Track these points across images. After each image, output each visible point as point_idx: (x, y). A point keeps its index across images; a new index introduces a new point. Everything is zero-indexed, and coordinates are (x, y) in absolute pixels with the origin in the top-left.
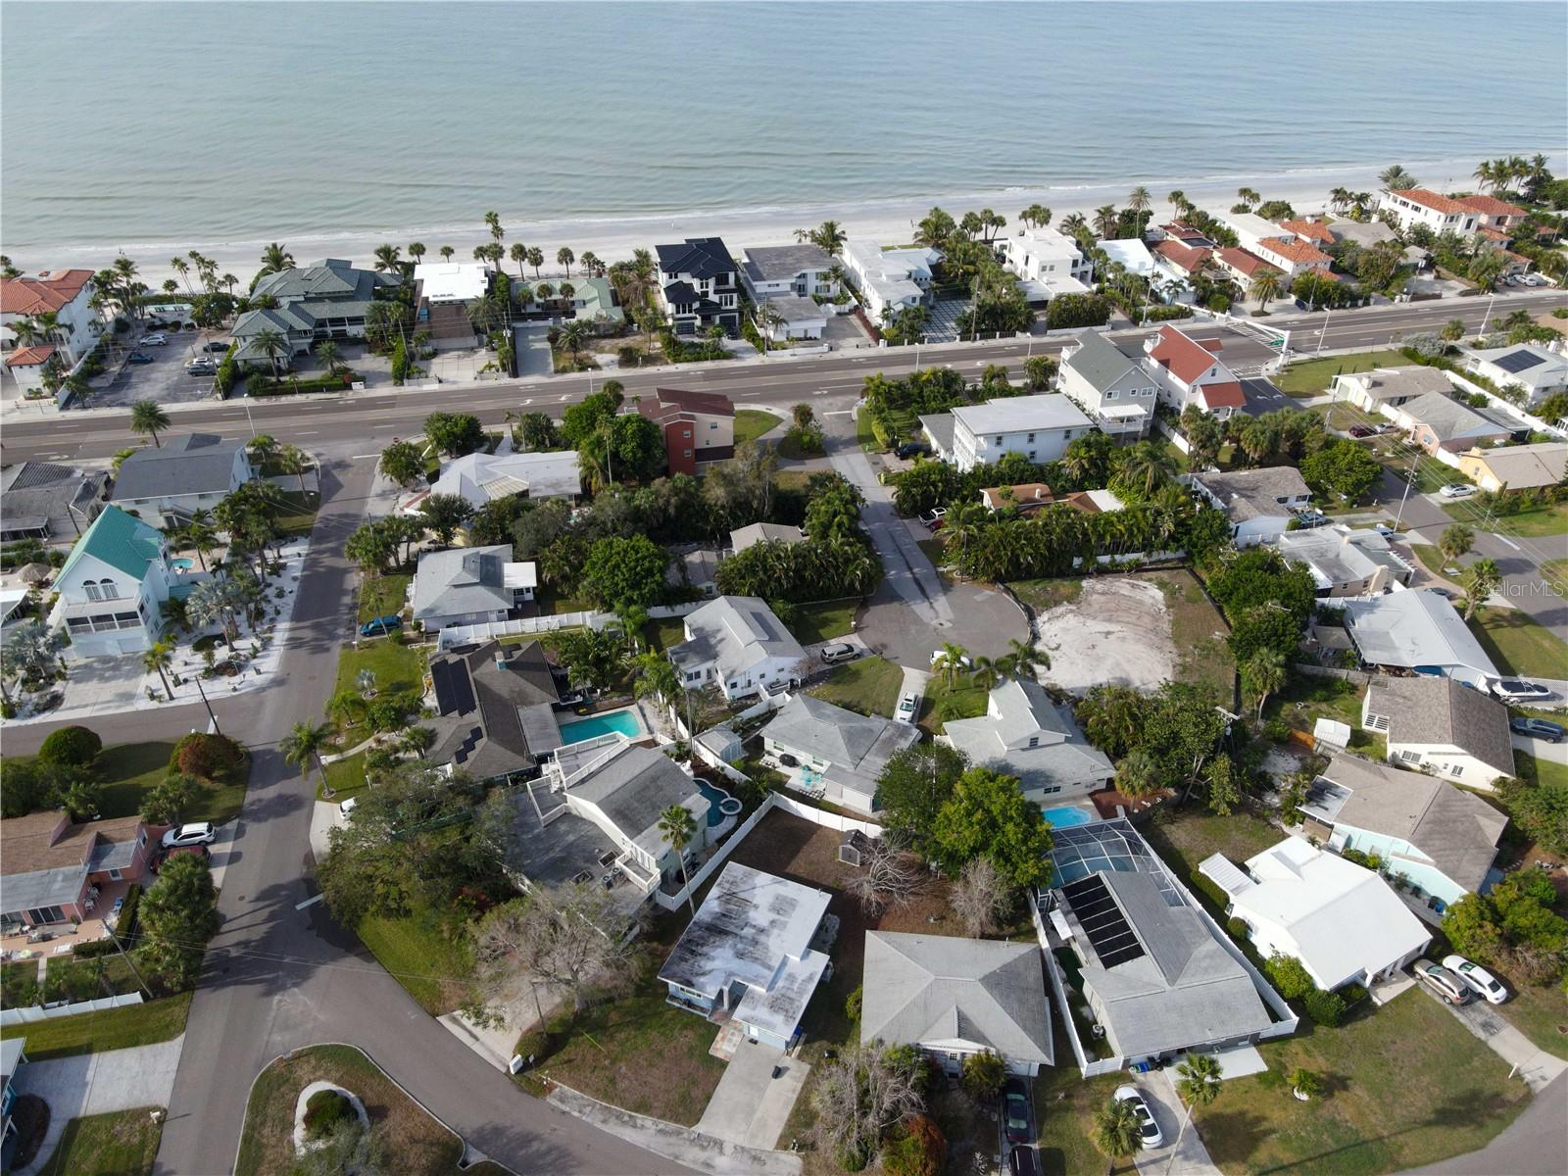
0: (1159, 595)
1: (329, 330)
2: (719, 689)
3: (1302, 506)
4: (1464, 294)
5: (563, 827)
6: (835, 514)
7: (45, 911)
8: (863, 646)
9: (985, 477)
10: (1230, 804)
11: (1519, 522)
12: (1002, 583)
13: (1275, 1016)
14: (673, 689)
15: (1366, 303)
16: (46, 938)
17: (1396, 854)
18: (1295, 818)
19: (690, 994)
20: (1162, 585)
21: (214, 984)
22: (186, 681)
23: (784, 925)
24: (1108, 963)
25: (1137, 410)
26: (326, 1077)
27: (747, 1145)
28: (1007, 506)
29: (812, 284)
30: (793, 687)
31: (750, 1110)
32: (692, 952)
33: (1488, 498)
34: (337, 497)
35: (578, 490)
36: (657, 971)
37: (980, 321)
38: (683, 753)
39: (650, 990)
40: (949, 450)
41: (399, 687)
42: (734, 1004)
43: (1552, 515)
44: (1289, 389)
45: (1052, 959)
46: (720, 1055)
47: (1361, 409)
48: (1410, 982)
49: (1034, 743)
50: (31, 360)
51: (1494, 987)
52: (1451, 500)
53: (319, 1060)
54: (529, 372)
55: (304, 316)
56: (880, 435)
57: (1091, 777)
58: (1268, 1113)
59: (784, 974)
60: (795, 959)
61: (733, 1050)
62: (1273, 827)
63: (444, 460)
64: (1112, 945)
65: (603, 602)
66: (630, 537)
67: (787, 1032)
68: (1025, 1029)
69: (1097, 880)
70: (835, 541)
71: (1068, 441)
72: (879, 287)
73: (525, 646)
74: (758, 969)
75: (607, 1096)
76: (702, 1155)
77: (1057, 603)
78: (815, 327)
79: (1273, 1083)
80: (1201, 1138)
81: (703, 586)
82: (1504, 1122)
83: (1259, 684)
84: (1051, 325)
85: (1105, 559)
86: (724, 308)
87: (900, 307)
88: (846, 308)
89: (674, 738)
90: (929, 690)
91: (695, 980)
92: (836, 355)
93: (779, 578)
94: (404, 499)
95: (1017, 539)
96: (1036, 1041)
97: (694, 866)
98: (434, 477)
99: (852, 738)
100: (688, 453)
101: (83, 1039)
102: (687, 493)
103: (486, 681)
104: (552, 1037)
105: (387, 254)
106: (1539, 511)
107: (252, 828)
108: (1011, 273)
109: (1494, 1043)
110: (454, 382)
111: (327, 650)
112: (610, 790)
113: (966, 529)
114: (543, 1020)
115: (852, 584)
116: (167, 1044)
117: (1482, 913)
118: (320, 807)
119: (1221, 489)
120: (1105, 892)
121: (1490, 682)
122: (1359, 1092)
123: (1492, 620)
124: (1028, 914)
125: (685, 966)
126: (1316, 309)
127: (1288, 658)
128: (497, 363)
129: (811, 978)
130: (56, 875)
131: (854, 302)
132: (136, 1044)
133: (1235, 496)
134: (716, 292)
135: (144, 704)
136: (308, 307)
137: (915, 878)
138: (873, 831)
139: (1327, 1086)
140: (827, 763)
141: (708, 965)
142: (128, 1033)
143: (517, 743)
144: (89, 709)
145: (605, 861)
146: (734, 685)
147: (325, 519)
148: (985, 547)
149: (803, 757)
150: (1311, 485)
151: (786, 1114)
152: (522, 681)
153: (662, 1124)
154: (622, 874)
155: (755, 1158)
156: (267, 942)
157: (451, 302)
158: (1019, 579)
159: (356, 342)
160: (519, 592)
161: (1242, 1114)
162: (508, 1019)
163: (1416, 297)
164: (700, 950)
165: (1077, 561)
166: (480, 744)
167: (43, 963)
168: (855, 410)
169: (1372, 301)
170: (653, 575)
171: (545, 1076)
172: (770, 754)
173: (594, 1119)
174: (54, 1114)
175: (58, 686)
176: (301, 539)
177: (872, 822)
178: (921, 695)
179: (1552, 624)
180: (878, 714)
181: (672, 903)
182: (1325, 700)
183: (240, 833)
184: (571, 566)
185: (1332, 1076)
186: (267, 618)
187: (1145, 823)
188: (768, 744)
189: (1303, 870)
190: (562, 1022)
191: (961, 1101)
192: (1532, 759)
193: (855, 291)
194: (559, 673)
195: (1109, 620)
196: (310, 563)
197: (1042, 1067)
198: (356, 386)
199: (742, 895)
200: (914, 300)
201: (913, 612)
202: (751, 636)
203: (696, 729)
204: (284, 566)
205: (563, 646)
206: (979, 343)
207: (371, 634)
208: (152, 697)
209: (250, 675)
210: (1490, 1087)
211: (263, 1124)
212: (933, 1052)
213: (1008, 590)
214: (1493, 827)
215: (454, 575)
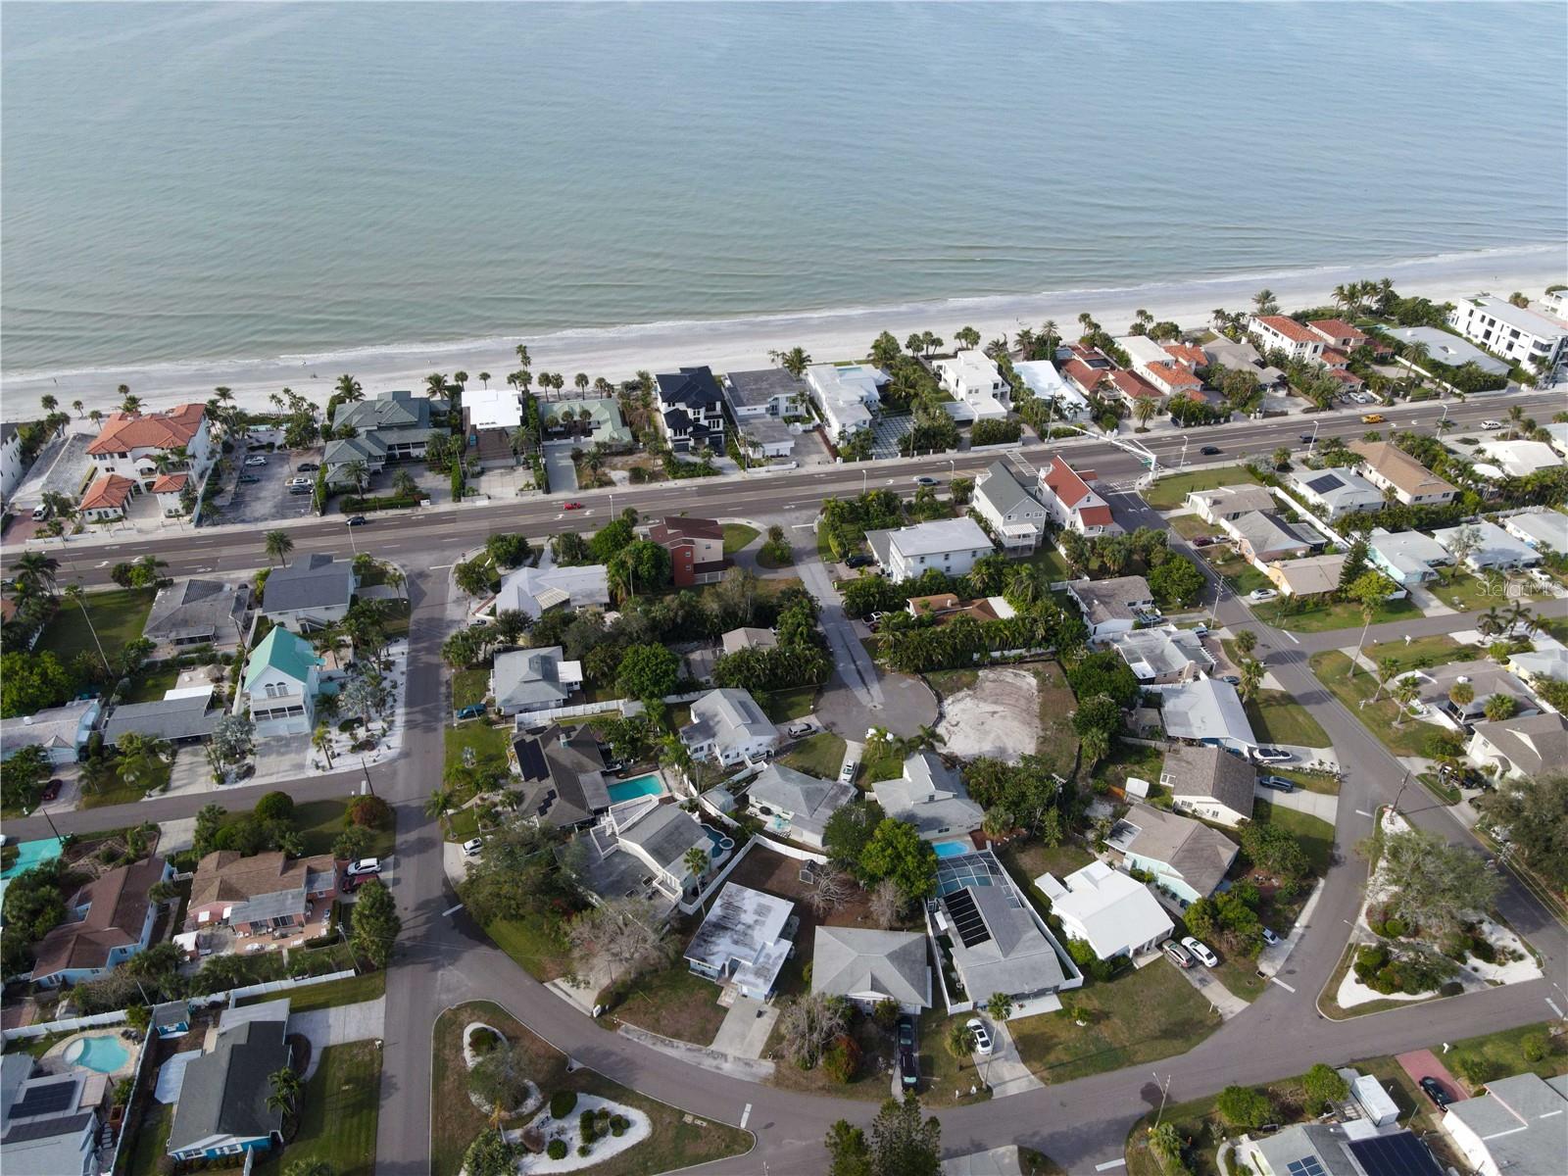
0: (1033, 681)
1: (397, 452)
2: (717, 759)
3: (1146, 608)
4: (1307, 411)
5: (617, 860)
6: (799, 625)
7: (282, 918)
8: (819, 724)
9: (912, 588)
10: (1058, 840)
11: (1303, 621)
12: (920, 673)
13: (1069, 975)
14: (687, 763)
15: (1227, 420)
16: (284, 936)
17: (1162, 872)
18: (1102, 848)
19: (704, 967)
20: (1036, 674)
21: (399, 964)
22: (339, 755)
23: (763, 923)
24: (968, 945)
25: (1030, 529)
26: (479, 1020)
27: (741, 1056)
28: (926, 614)
29: (783, 404)
30: (769, 757)
31: (743, 1037)
32: (705, 941)
33: (1283, 601)
34: (424, 603)
35: (607, 600)
36: (683, 953)
37: (917, 440)
38: (694, 806)
39: (679, 965)
40: (887, 562)
41: (490, 759)
42: (732, 973)
43: (1328, 615)
44: (1153, 503)
45: (934, 942)
46: (724, 1004)
47: (1205, 521)
48: (1160, 954)
49: (932, 798)
50: (173, 488)
51: (1209, 956)
52: (1258, 602)
53: (472, 1010)
54: (559, 489)
55: (378, 443)
56: (835, 549)
57: (969, 822)
58: (1058, 1033)
59: (763, 954)
60: (770, 944)
61: (732, 1001)
62: (1089, 854)
63: (501, 571)
64: (971, 933)
65: (633, 693)
66: (650, 644)
67: (766, 989)
68: (912, 985)
69: (966, 892)
70: (799, 646)
71: (974, 559)
72: (837, 411)
73: (579, 728)
74: (745, 951)
75: (654, 1030)
76: (715, 1063)
77: (959, 689)
78: (785, 447)
79: (1064, 1016)
80: (1017, 1048)
81: (703, 679)
82: (1203, 1037)
83: (1091, 754)
84: (975, 442)
85: (996, 654)
86: (712, 430)
87: (853, 429)
88: (810, 426)
89: (686, 796)
90: (864, 758)
91: (707, 958)
92: (803, 471)
93: (758, 676)
94: (474, 606)
95: (930, 643)
96: (919, 993)
97: (704, 884)
98: (497, 587)
99: (809, 796)
100: (689, 568)
101: (322, 999)
102: (689, 604)
103: (554, 755)
104: (618, 994)
105: (437, 382)
106: (1320, 611)
107: (404, 861)
108: (946, 391)
109: (1205, 992)
110: (501, 499)
111: (435, 729)
112: (648, 836)
113: (893, 636)
114: (614, 982)
115: (811, 678)
116: (376, 1001)
117: (1205, 910)
118: (449, 848)
119: (1087, 595)
120: (970, 899)
121: (1251, 750)
122: (1116, 1020)
123: (1266, 700)
124: (922, 914)
125: (701, 950)
126: (1186, 426)
127: (1111, 735)
128: (532, 481)
129: (780, 956)
130: (286, 894)
131: (817, 421)
132: (355, 1002)
133: (1096, 602)
134: (706, 418)
135: (312, 773)
136: (381, 435)
137: (849, 891)
138: (822, 860)
139: (1095, 1018)
140: (792, 814)
141: (715, 949)
142: (349, 994)
143: (580, 801)
144: (275, 776)
145: (646, 883)
146: (727, 757)
147: (418, 622)
148: (908, 648)
149: (775, 809)
150: (1154, 592)
151: (765, 1039)
152: (579, 756)
153: (689, 1045)
154: (658, 891)
155: (746, 1064)
156: (427, 936)
157: (494, 430)
158: (933, 670)
159: (418, 460)
160: (570, 684)
161: (1043, 1034)
162: (592, 982)
163: (1267, 415)
164: (709, 939)
165: (976, 656)
166: (555, 802)
167: (285, 952)
168: (816, 522)
169: (1232, 418)
170: (668, 676)
171: (616, 1019)
172: (753, 806)
173: (647, 1043)
174: (313, 1044)
175: (249, 760)
176: (402, 640)
177: (822, 853)
178: (858, 762)
179: (1308, 703)
180: (827, 776)
181: (690, 909)
182: (1138, 763)
183: (396, 865)
184: (608, 665)
185: (1101, 1011)
186: (388, 706)
187: (1003, 853)
188: (752, 799)
189: (1100, 884)
190: (624, 983)
191: (871, 1028)
192: (1268, 805)
193: (818, 409)
194: (603, 747)
195: (995, 703)
196: (412, 660)
197: (923, 1009)
198: (424, 503)
199: (736, 904)
200: (865, 423)
201: (856, 697)
202: (739, 721)
203: (702, 790)
204: (393, 663)
205: (606, 730)
206: (916, 459)
207: (465, 717)
208: (318, 767)
209: (383, 749)
210: (1197, 1016)
211: (444, 1047)
212: (856, 1000)
213: (924, 679)
214: (1227, 853)
215: (523, 674)
